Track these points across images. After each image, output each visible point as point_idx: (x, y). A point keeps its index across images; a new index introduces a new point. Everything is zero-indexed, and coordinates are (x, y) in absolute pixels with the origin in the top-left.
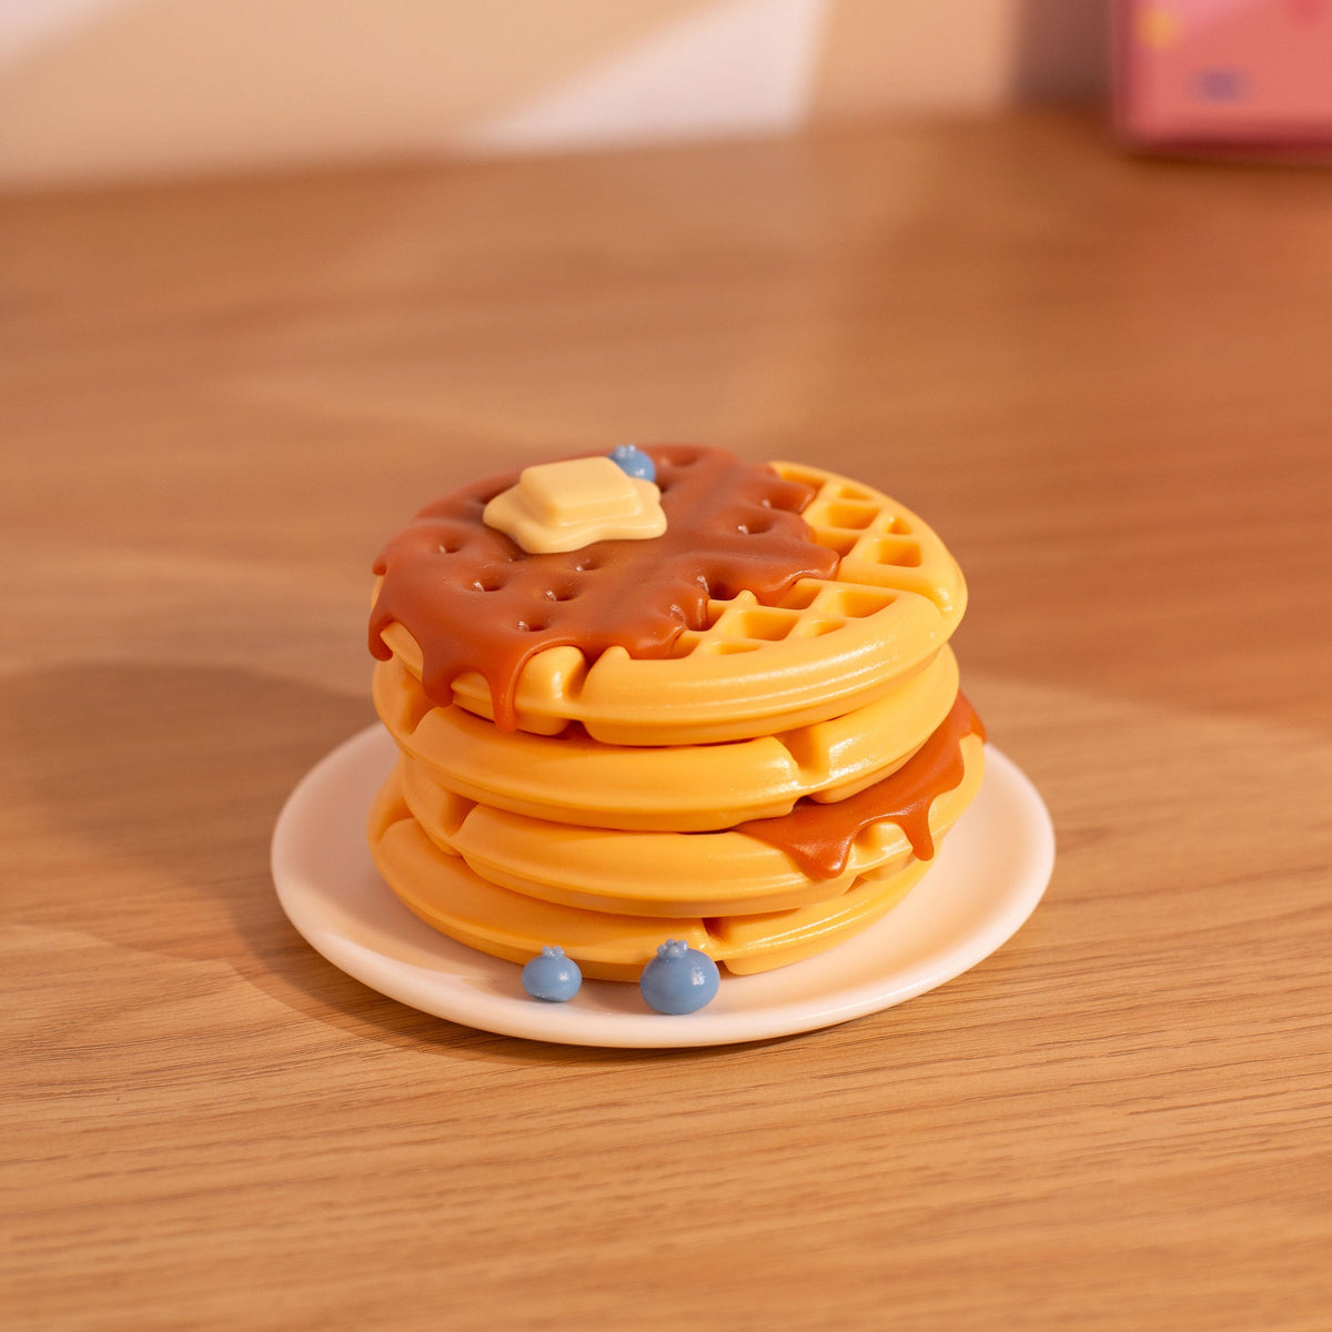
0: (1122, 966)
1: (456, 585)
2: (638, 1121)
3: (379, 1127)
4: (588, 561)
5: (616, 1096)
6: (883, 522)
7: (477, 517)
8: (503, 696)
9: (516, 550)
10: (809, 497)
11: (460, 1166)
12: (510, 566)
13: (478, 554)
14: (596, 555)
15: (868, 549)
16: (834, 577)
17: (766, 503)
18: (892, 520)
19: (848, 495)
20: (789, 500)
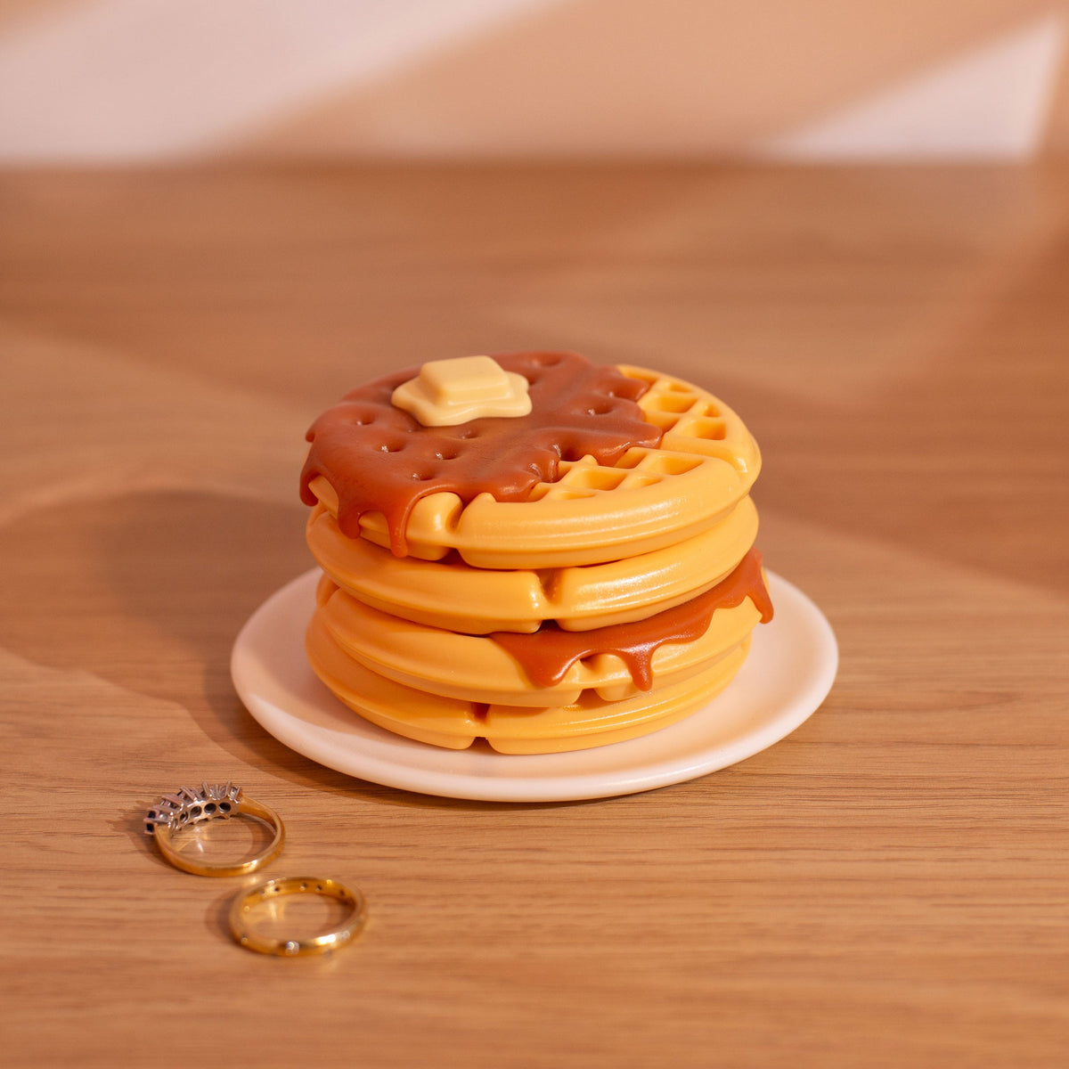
0: (980, 797)
1: (368, 448)
2: (550, 863)
3: (357, 844)
4: (469, 433)
5: (541, 844)
6: (700, 408)
7: (387, 400)
8: (397, 529)
9: (417, 424)
10: (643, 390)
11: (404, 879)
12: (409, 434)
13: (386, 425)
14: (475, 428)
15: (686, 427)
16: (658, 447)
17: (611, 394)
18: (706, 408)
19: (675, 389)
20: (628, 391)
